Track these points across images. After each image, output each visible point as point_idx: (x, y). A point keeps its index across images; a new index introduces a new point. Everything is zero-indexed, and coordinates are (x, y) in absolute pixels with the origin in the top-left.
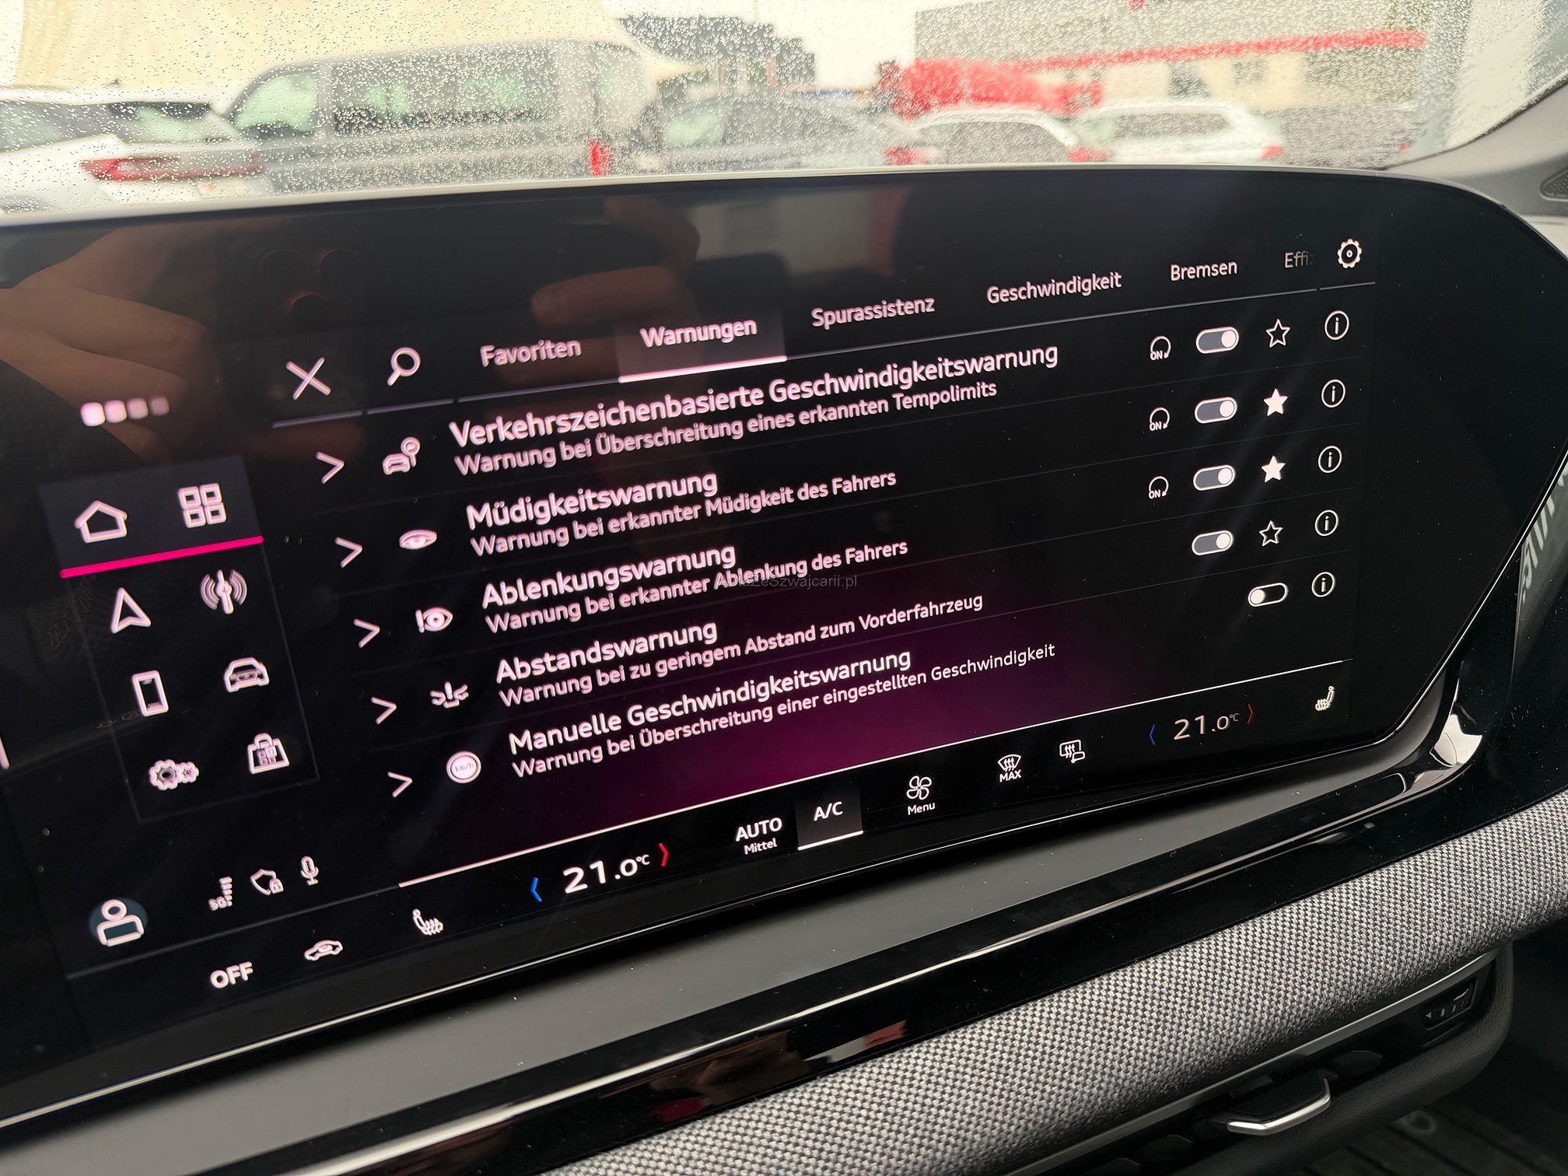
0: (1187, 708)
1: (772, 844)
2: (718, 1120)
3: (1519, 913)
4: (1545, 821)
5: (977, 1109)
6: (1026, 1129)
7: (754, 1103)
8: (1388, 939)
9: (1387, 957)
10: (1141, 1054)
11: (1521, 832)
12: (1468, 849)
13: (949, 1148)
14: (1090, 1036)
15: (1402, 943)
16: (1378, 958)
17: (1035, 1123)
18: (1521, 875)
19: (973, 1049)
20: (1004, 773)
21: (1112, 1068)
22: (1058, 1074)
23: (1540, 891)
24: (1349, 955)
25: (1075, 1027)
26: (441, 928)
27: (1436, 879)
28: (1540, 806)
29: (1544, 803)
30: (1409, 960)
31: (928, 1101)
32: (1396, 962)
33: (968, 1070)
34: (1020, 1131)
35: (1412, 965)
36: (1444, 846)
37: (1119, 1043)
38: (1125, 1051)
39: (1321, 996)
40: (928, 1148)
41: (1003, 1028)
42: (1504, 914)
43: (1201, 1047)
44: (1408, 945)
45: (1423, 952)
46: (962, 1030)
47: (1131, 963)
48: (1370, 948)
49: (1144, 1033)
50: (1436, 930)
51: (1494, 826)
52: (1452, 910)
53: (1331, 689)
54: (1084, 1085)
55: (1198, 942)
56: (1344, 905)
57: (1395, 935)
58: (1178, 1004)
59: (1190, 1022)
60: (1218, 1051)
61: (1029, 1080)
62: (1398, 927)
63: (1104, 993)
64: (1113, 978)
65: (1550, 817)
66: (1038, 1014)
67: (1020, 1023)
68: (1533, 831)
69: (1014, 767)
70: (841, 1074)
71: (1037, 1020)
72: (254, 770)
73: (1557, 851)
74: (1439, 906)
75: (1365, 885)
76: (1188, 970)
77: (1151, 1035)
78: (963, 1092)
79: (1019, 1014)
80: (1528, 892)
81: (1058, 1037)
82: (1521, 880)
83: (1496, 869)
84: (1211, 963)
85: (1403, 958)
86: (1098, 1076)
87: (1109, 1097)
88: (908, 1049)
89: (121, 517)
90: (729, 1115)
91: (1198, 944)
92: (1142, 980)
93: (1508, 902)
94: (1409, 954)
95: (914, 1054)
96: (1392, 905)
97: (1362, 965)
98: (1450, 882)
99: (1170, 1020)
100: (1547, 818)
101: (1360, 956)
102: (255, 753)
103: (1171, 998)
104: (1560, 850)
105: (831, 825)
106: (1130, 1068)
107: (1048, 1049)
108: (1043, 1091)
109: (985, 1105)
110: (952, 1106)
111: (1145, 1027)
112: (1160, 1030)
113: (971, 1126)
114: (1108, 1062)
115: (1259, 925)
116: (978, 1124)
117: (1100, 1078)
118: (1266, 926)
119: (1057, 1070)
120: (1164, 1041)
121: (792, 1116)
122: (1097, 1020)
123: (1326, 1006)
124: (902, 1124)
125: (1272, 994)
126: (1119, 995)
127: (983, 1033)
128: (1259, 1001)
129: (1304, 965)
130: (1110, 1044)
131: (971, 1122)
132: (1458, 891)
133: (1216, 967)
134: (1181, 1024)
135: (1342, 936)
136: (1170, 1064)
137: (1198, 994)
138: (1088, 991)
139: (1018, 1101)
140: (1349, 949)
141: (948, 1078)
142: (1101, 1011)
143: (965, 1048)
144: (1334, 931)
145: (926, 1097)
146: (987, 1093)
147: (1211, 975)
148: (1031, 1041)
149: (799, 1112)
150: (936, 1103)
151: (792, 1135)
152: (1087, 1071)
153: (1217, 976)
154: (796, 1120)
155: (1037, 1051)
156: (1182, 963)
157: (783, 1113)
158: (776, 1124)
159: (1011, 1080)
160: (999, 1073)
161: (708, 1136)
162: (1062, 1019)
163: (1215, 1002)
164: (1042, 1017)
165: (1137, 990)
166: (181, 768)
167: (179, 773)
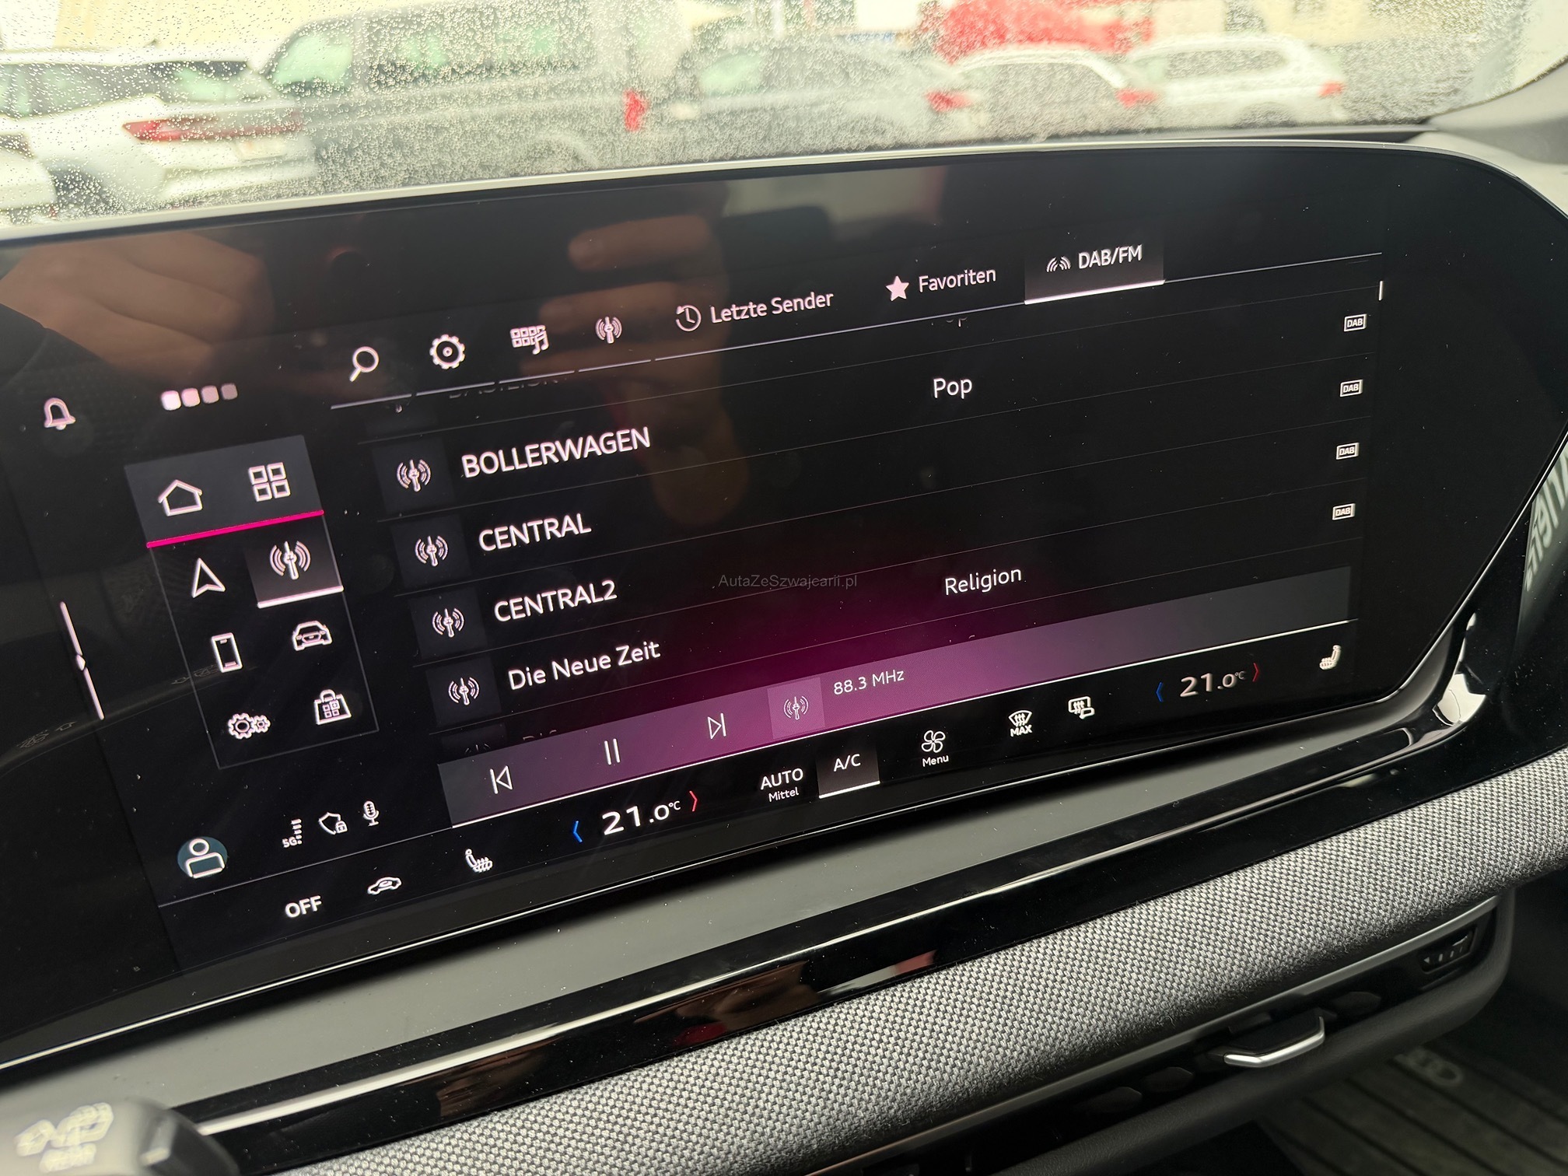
0: (1195, 666)
1: (794, 793)
2: (743, 1041)
3: (1514, 863)
4: (1545, 775)
5: (982, 1036)
6: (1029, 1054)
7: (776, 1027)
8: (1382, 886)
9: (1381, 902)
11: (1520, 786)
12: (1466, 802)
13: (956, 1070)
14: (1090, 972)
15: (1396, 890)
16: (1371, 904)
17: (1036, 1050)
18: (1517, 828)
19: (979, 981)
20: (1014, 727)
21: (1111, 1001)
22: (1060, 1005)
23: (1535, 842)
24: (1343, 901)
25: (1077, 963)
26: (491, 866)
27: (1433, 830)
28: (1541, 762)
29: (1546, 759)
30: (1402, 906)
31: (936, 1028)
32: (1389, 907)
33: (975, 1000)
34: (1022, 1057)
35: (1404, 911)
36: (1442, 799)
37: (1119, 979)
38: (1124, 986)
39: (1314, 939)
40: (937, 1069)
41: (1009, 962)
42: (1498, 864)
43: (1196, 984)
44: (1402, 892)
45: (1416, 899)
46: (970, 963)
47: (1132, 906)
48: (1364, 895)
49: (1142, 970)
50: (1429, 878)
51: (1494, 781)
52: (1446, 860)
53: (1336, 649)
54: (1084, 1016)
55: (1197, 887)
56: (1341, 854)
57: (1390, 883)
59: (1187, 961)
60: (1213, 987)
61: (1032, 1010)
62: (1392, 875)
63: (1105, 933)
64: (1114, 919)
65: (1550, 772)
66: (1042, 950)
68: (1533, 785)
69: (1026, 722)
70: (856, 1001)
71: (1040, 956)
72: (319, 722)
73: (1555, 805)
74: (1434, 856)
75: (1362, 835)
76: (1186, 913)
77: (1149, 972)
78: (970, 1020)
79: (1024, 950)
80: (1523, 844)
81: (1060, 972)
82: (1517, 832)
83: (1492, 821)
84: (1209, 906)
85: (1396, 904)
86: (1097, 1009)
87: (1107, 1027)
88: (919, 980)
89: (197, 493)
90: (753, 1037)
91: (1197, 888)
92: (1142, 921)
93: (1503, 853)
94: (1402, 900)
95: (924, 985)
96: (1387, 854)
97: (1355, 910)
98: (1446, 833)
99: (1168, 959)
100: (1547, 773)
101: (1353, 902)
102: (320, 706)
103: (1170, 938)
104: (1558, 804)
105: (851, 776)
106: (1128, 1001)
107: (1050, 983)
108: (1046, 1021)
109: (990, 1032)
110: (959, 1033)
111: (1143, 964)
112: (1157, 967)
113: (977, 1051)
114: (1107, 996)
115: (1257, 872)
116: (983, 1049)
117: (1099, 1010)
118: (1264, 873)
119: (1058, 1002)
120: (1160, 978)
121: (810, 1038)
122: (1098, 957)
123: (1319, 947)
124: (911, 1048)
125: (1266, 936)
126: (1119, 935)
127: (989, 967)
128: (1254, 942)
129: (1299, 910)
130: (1109, 979)
131: (976, 1048)
132: (1454, 842)
133: (1214, 910)
134: (1178, 963)
135: (1337, 882)
136: (1166, 999)
137: (1196, 935)
138: (1091, 930)
139: (1021, 1029)
140: (1343, 895)
141: (956, 1007)
142: (1102, 949)
143: (973, 980)
144: (1329, 878)
145: (935, 1023)
146: (991, 1021)
147: (1208, 918)
148: (1034, 976)
149: (817, 1035)
150: (944, 1029)
151: (810, 1055)
152: (1086, 1003)
153: (1214, 919)
154: (814, 1041)
155: (1040, 984)
156: (1181, 907)
157: (803, 1036)
158: (796, 1045)
159: (1014, 1010)
160: (1004, 1003)
161: (733, 1055)
162: (1064, 955)
163: (1212, 943)
164: (1045, 954)
165: (1137, 930)
166: (255, 720)
167: (253, 725)
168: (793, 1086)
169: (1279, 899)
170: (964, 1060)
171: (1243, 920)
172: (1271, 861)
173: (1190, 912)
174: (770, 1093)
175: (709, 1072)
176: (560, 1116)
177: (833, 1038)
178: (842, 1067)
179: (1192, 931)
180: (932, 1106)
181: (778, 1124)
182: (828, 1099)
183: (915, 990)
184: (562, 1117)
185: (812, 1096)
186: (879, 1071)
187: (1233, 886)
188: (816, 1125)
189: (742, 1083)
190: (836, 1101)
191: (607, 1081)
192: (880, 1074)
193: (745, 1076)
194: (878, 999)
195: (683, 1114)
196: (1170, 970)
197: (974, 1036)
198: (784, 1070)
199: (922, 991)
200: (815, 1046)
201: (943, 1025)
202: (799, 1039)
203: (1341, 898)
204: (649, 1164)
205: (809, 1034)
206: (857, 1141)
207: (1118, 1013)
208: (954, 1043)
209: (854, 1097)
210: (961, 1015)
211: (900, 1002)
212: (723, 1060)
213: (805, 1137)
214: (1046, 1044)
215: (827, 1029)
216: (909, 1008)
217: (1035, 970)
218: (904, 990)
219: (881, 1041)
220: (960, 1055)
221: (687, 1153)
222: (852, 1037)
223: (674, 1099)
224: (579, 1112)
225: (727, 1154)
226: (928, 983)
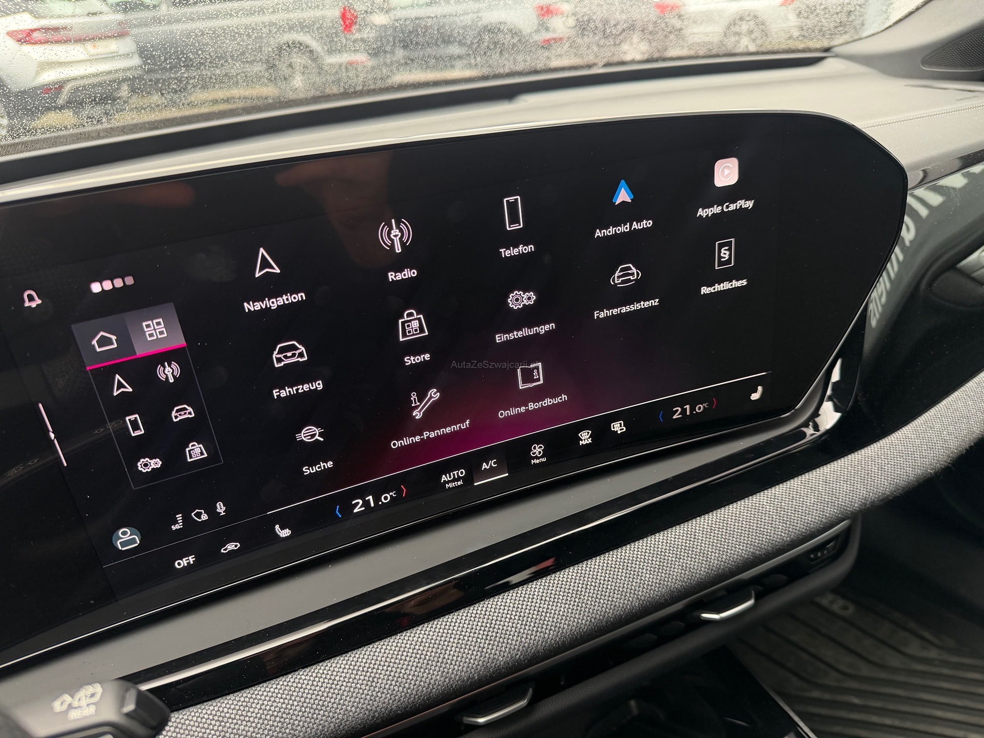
0: (680, 401)
1: (460, 483)
2: (435, 623)
3: (855, 503)
4: (874, 454)
5: (566, 613)
6: (591, 621)
7: (453, 614)
8: (783, 520)
9: (782, 529)
10: (650, 583)
11: (860, 460)
12: (830, 471)
13: (551, 632)
15: (790, 522)
16: (777, 530)
17: (595, 619)
19: (564, 582)
20: (582, 440)
21: (635, 590)
22: (607, 594)
23: (867, 491)
25: (616, 570)
26: (290, 533)
27: (812, 487)
28: (872, 446)
30: (794, 531)
31: (541, 609)
33: (561, 593)
34: (588, 623)
35: (795, 533)
36: (818, 469)
37: (639, 577)
38: (642, 582)
39: (746, 551)
40: (541, 632)
41: (579, 571)
42: (846, 504)
43: (682, 579)
44: (794, 522)
45: (802, 526)
46: (559, 573)
47: (646, 536)
48: (773, 525)
49: (652, 572)
50: (809, 514)
52: (818, 503)
53: (760, 388)
54: (621, 599)
55: (682, 524)
56: (761, 503)
57: (787, 518)
58: (670, 557)
59: (676, 566)
60: (691, 580)
61: (592, 597)
62: (789, 513)
63: (632, 552)
64: (637, 545)
66: (597, 564)
67: (588, 569)
68: (867, 459)
69: (588, 437)
70: (497, 597)
71: (597, 567)
72: (189, 460)
74: (812, 502)
75: (773, 492)
76: (676, 540)
77: (656, 573)
78: (559, 604)
79: (588, 564)
80: (860, 492)
81: (607, 575)
84: (689, 535)
85: (790, 530)
87: (633, 605)
88: (531, 584)
89: (114, 338)
90: (441, 620)
91: (682, 526)
92: (651, 545)
93: (849, 498)
94: (794, 527)
96: (787, 502)
98: (819, 489)
99: (666, 565)
102: (189, 451)
103: (667, 554)
105: (492, 472)
106: (645, 589)
107: (602, 582)
108: (600, 602)
109: (570, 610)
110: (553, 611)
111: (652, 569)
112: (660, 570)
113: (563, 621)
114: (633, 587)
115: (715, 515)
116: (566, 620)
117: (628, 596)
118: (719, 515)
119: (607, 592)
120: (662, 576)
121: (472, 619)
122: (628, 566)
123: (748, 555)
124: (527, 621)
125: (720, 550)
126: (639, 553)
127: (569, 574)
128: (713, 554)
129: (738, 535)
130: (634, 578)
131: (562, 619)
132: (823, 493)
133: (691, 537)
134: (671, 567)
135: (759, 519)
136: (665, 587)
137: (681, 552)
138: (624, 551)
139: (586, 607)
140: (762, 526)
141: (551, 597)
142: (630, 561)
143: (560, 582)
144: (755, 517)
145: (540, 607)
146: (570, 604)
147: (688, 542)
148: (593, 578)
149: (476, 617)
150: (545, 610)
151: (472, 629)
152: (622, 592)
153: (691, 542)
154: (475, 621)
155: (596, 582)
156: (673, 536)
157: (468, 618)
158: (465, 623)
159: (583, 598)
160: (577, 594)
161: (430, 631)
162: (609, 566)
163: (690, 556)
164: (599, 565)
165: (649, 550)
166: (153, 462)
167: (152, 464)
168: (463, 646)
169: (727, 530)
170: (556, 626)
171: (707, 543)
172: (723, 508)
173: (678, 539)
174: (451, 650)
175: (418, 641)
176: (336, 669)
177: (484, 618)
178: (490, 634)
179: (679, 550)
180: (539, 652)
181: (456, 667)
182: (483, 652)
183: (529, 590)
184: (338, 670)
185: (474, 650)
186: (510, 635)
187: (702, 523)
188: (476, 666)
189: (436, 646)
190: (487, 653)
191: (362, 649)
192: (511, 637)
193: (437, 642)
194: (509, 595)
195: (404, 664)
196: (667, 572)
197: (561, 613)
198: (458, 638)
199: (533, 590)
200: (475, 623)
201: (544, 608)
202: (466, 620)
203: (761, 528)
204: (386, 692)
205: (471, 617)
206: (499, 673)
207: (639, 597)
208: (550, 617)
209: (497, 650)
210: (554, 602)
211: (521, 596)
212: (425, 634)
213: (471, 673)
214: (600, 615)
215: (481, 614)
216: (526, 599)
217: (594, 575)
218: (523, 590)
219: (511, 618)
220: (554, 624)
221: (407, 685)
222: (495, 617)
223: (399, 657)
224: (347, 667)
225: (429, 685)
226: (535, 585)
